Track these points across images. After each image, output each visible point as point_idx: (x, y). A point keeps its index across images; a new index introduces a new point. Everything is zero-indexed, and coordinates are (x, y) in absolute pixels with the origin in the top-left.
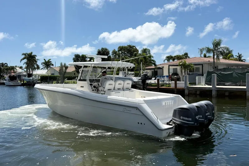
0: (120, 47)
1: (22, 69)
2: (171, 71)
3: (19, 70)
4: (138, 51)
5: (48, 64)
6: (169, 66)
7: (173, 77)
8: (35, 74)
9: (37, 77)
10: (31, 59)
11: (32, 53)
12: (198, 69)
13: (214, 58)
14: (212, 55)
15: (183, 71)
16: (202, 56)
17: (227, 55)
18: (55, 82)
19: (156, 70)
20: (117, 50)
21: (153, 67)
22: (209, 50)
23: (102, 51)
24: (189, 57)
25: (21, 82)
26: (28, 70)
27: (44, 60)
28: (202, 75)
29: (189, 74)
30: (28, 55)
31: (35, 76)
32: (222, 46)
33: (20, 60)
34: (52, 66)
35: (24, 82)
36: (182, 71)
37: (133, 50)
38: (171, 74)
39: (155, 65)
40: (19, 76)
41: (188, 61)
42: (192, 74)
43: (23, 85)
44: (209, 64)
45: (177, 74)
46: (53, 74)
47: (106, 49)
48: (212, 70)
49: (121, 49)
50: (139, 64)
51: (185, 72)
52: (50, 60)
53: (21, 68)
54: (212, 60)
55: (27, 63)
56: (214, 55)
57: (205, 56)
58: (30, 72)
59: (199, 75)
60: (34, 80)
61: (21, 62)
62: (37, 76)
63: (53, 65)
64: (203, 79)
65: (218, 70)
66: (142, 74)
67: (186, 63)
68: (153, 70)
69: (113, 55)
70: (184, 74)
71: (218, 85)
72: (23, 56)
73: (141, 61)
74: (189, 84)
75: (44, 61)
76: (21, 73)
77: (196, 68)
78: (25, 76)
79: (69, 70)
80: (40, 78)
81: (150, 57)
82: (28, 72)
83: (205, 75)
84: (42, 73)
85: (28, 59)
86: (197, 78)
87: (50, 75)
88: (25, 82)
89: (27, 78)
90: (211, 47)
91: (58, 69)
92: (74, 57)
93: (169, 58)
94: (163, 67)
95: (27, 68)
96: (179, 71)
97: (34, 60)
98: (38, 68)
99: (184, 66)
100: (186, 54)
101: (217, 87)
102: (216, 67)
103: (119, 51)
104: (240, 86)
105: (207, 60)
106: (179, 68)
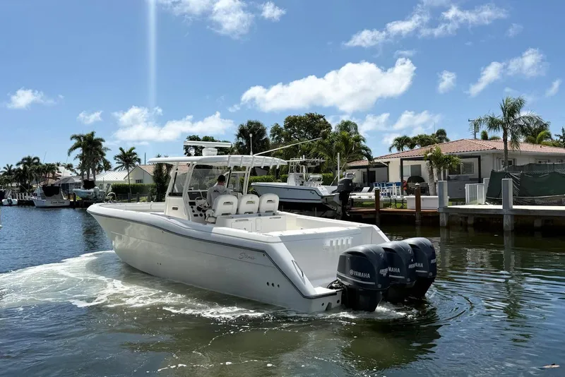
0: (288, 119)
1: (72, 170)
2: (408, 173)
3: (65, 173)
4: (329, 127)
5: (128, 159)
6: (402, 160)
7: (410, 185)
8: (99, 182)
9: (105, 188)
10: (90, 148)
11: (93, 134)
12: (468, 167)
13: (505, 140)
14: (500, 134)
15: (435, 171)
16: (479, 136)
17: (536, 133)
18: (144, 198)
19: (371, 169)
20: (282, 125)
21: (365, 162)
22: (494, 124)
23: (250, 127)
24: (447, 140)
25: (69, 198)
26: (85, 173)
27: (121, 149)
28: (480, 181)
29: (449, 179)
30: (85, 138)
31: (101, 186)
32: (523, 113)
34: (137, 163)
35: (75, 199)
36: (431, 173)
37: (318, 125)
38: (406, 179)
39: (370, 158)
40: (65, 186)
41: (445, 149)
42: (456, 179)
43: (73, 206)
44: (495, 154)
45: (421, 180)
46: (140, 181)
47: (258, 124)
48: (502, 169)
49: (292, 122)
50: (332, 155)
51: (439, 173)
52: (133, 148)
53: (69, 167)
54: (500, 146)
55: (81, 157)
56: (505, 135)
57: (485, 137)
58: (88, 176)
59: (472, 180)
60: (98, 193)
61: (69, 154)
62: (105, 185)
63: (139, 160)
64: (482, 190)
65: (516, 169)
66: (339, 180)
67: (440, 154)
68: (365, 170)
69: (274, 136)
70: (436, 178)
71: (516, 203)
72: (75, 141)
73: (338, 149)
74: (450, 200)
75: (119, 153)
76: (69, 178)
77: (465, 164)
78: (77, 185)
80: (111, 188)
81: (358, 140)
82: (86, 178)
83: (486, 181)
84: (115, 180)
85: (85, 150)
86: (467, 187)
87: (132, 182)
88: (78, 199)
89: (81, 190)
90: (499, 115)
91: (151, 170)
93: (402, 142)
94: (388, 163)
95: (82, 167)
96: (425, 173)
97: (97, 149)
98: (107, 167)
99: (438, 161)
100: (441, 135)
101: (515, 207)
102: (510, 163)
103: (286, 127)
105: (489, 145)
106: (424, 164)
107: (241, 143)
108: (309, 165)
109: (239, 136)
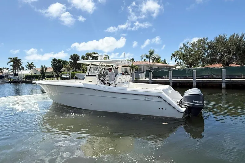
0: (87, 54)
2: (124, 71)
3: (6, 71)
5: (31, 66)
6: (122, 67)
8: (20, 74)
9: (22, 76)
10: (16, 63)
11: (17, 57)
12: (140, 69)
13: (150, 61)
14: (148, 60)
16: (143, 60)
17: (157, 60)
18: (37, 79)
20: (85, 56)
22: (147, 57)
23: (74, 56)
24: (134, 61)
25: (8, 80)
26: (14, 71)
27: (28, 63)
28: (143, 73)
29: (135, 72)
30: (14, 59)
31: (21, 75)
32: (154, 54)
33: (7, 63)
34: (34, 68)
35: (10, 80)
36: (130, 70)
38: (123, 72)
40: (7, 76)
42: (137, 72)
43: (10, 82)
44: (147, 65)
46: (36, 74)
47: (77, 55)
48: (149, 69)
51: (132, 70)
52: (33, 62)
53: (8, 69)
54: (149, 63)
55: (13, 66)
56: (150, 60)
57: (145, 61)
58: (16, 72)
59: (141, 73)
60: (20, 78)
61: (7, 64)
62: (22, 75)
63: (35, 67)
64: (144, 75)
65: (152, 69)
67: (133, 65)
70: (132, 72)
71: (153, 79)
72: (10, 60)
74: (135, 78)
75: (28, 64)
76: (8, 73)
77: (139, 68)
78: (12, 75)
79: (48, 71)
80: (24, 77)
82: (14, 73)
83: (145, 73)
84: (26, 73)
85: (14, 63)
86: (140, 74)
87: (33, 74)
88: (12, 80)
89: (13, 77)
90: (149, 54)
91: (39, 70)
92: (52, 60)
94: (118, 68)
95: (13, 69)
97: (19, 63)
98: (23, 69)
99: (132, 67)
100: (133, 60)
101: (152, 80)
102: (151, 68)
104: (166, 79)
105: (146, 63)
106: (128, 68)
107: (71, 61)
108: (94, 68)
109: (70, 59)
